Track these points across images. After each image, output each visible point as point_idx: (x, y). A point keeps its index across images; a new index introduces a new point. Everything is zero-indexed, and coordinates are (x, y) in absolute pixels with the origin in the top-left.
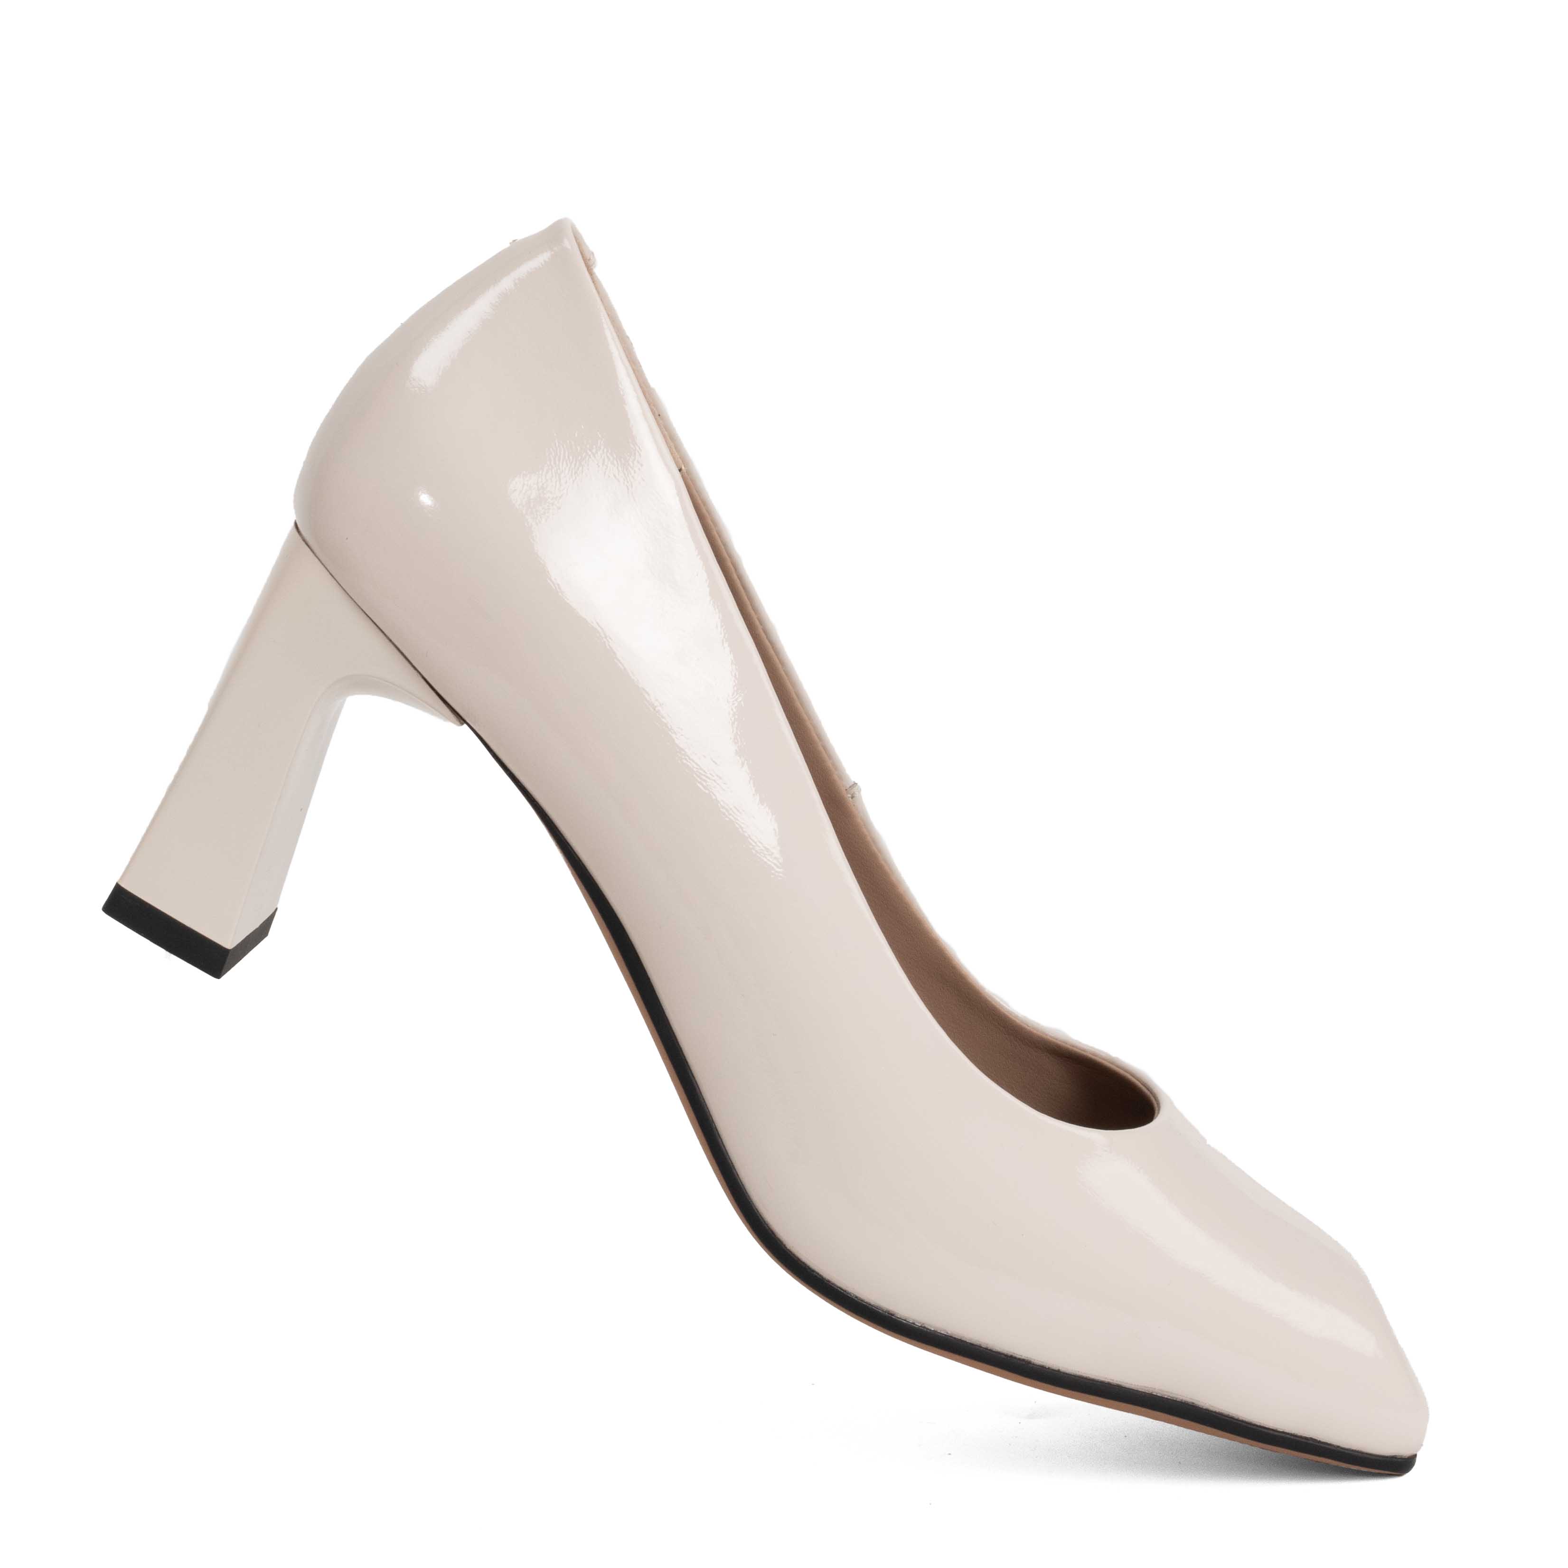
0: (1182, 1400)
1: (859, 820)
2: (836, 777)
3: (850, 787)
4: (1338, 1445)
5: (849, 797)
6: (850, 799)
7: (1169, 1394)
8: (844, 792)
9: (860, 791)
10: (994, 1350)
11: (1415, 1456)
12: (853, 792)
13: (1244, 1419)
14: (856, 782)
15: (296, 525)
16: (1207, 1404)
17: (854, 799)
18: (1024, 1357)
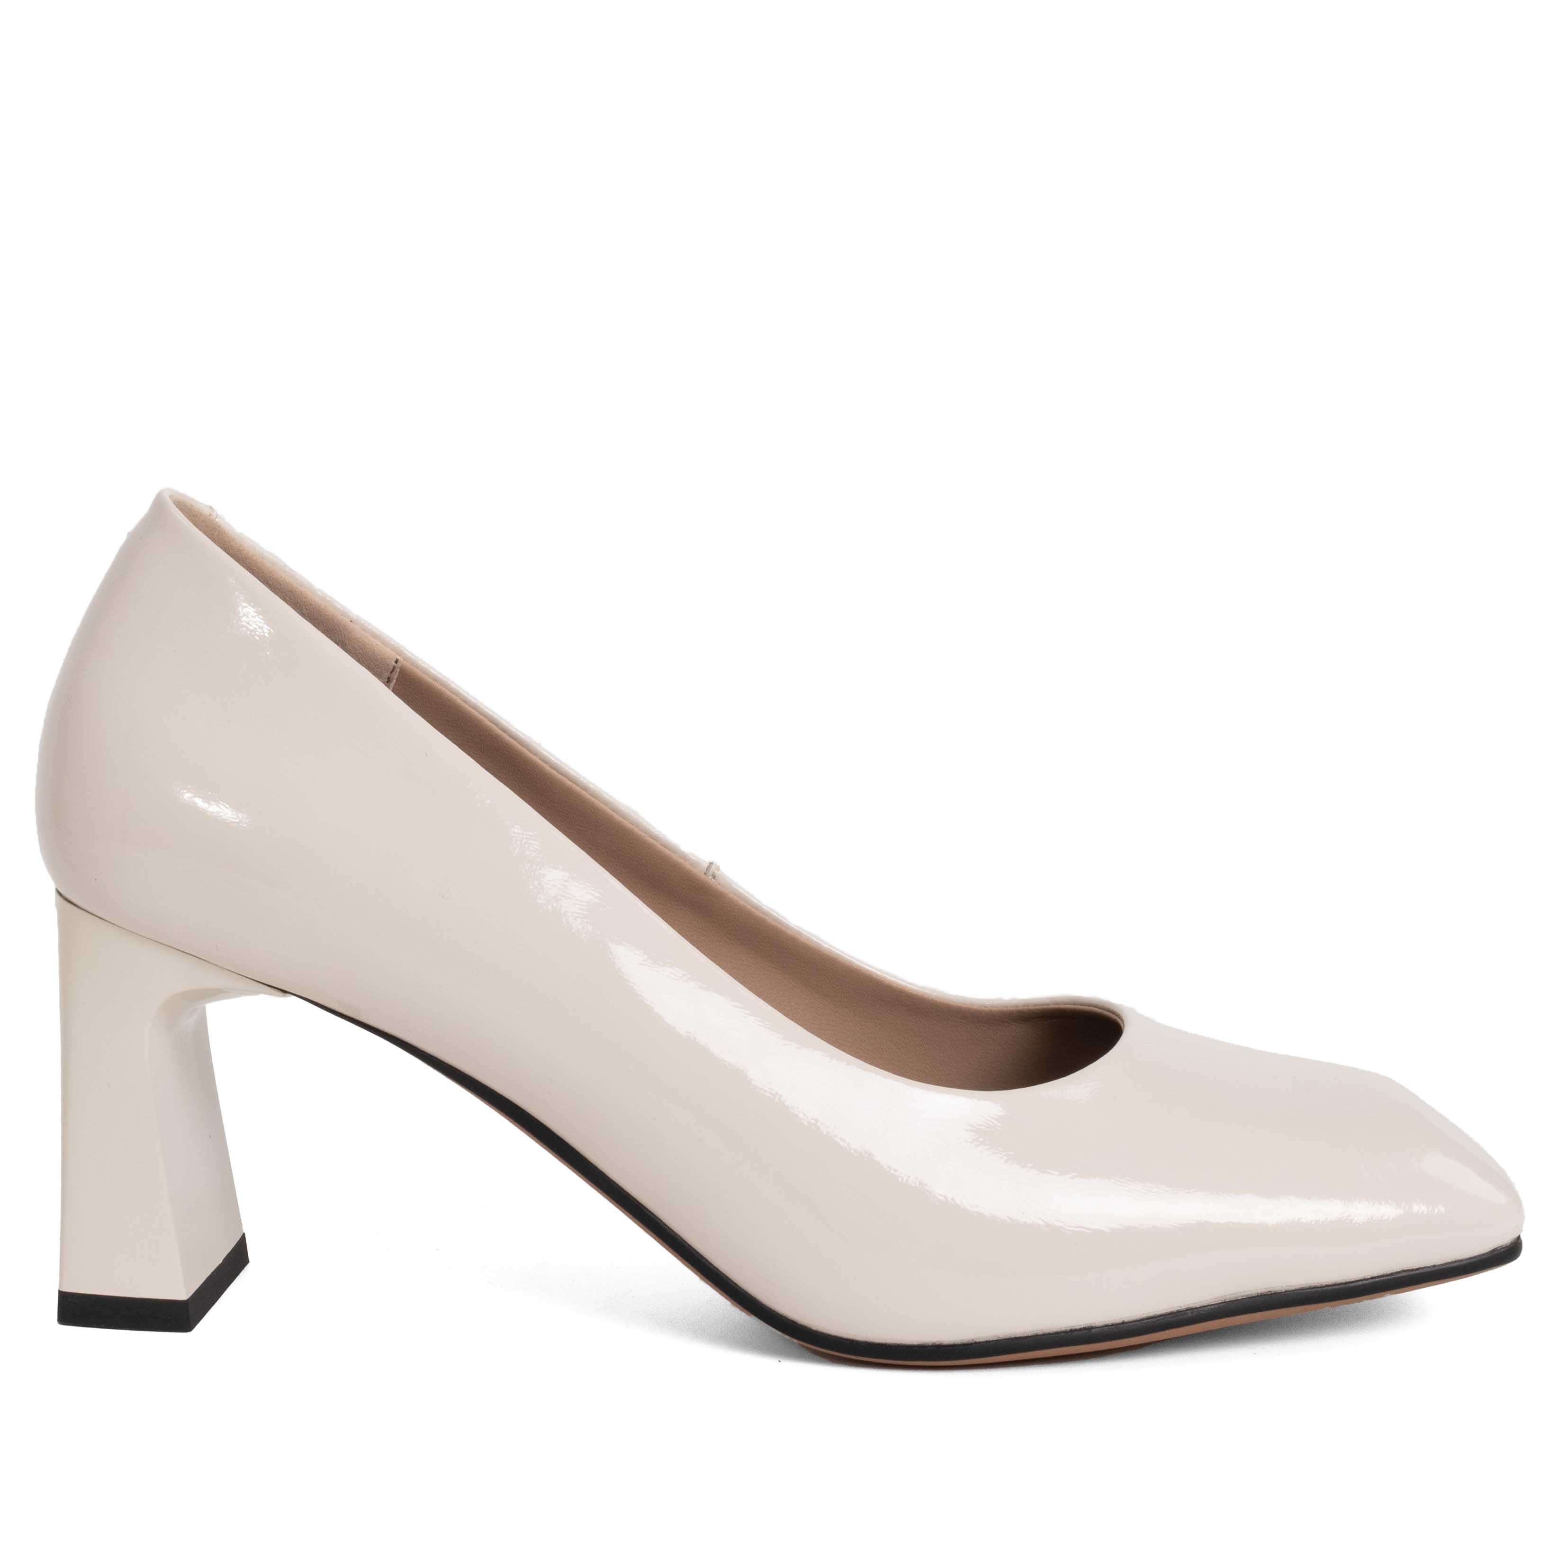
0: (1258, 1294)
1: (731, 895)
2: (688, 867)
3: (707, 869)
4: (1433, 1264)
5: (711, 879)
6: (713, 879)
7: (1242, 1294)
8: (703, 876)
9: (718, 868)
10: (1051, 1332)
11: (1519, 1238)
12: (712, 873)
13: (1327, 1283)
14: (711, 862)
15: (59, 893)
16: (1284, 1286)
17: (716, 878)
18: (1084, 1325)
